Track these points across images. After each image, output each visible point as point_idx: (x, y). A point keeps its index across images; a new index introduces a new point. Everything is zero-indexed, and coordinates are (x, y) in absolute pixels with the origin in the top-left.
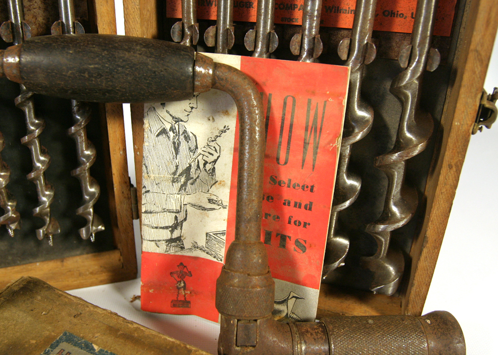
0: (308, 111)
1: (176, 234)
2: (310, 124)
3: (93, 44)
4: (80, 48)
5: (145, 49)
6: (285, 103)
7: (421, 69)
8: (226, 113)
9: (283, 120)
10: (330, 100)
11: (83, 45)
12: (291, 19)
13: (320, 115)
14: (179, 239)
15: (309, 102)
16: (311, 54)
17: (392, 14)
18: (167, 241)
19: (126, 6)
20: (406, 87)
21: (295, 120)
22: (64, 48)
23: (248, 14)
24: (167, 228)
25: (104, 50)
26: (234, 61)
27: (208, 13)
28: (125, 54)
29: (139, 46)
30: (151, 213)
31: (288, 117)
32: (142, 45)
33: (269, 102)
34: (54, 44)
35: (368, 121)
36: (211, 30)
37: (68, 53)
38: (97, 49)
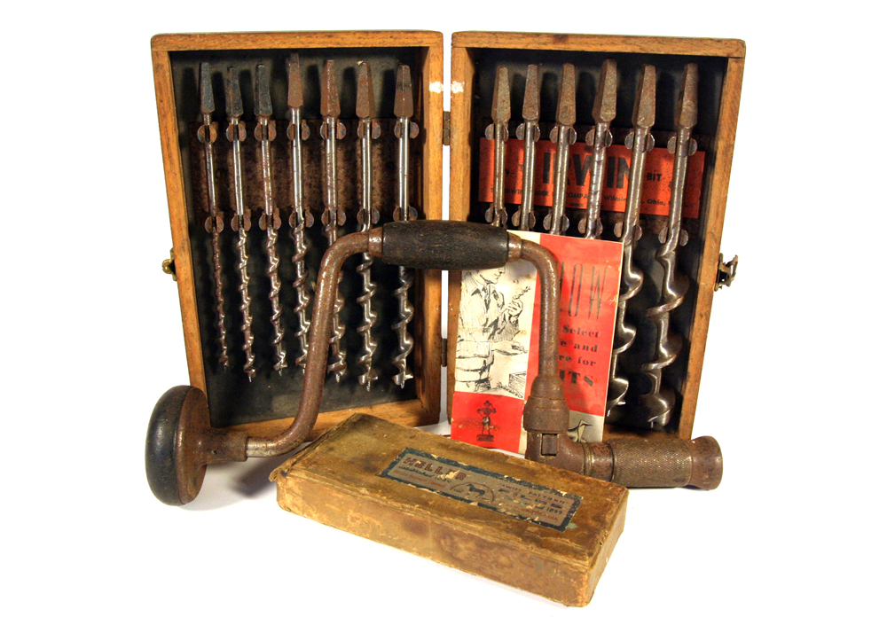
0: (593, 275)
1: (484, 376)
2: (594, 285)
4: (428, 233)
6: (575, 269)
7: (676, 244)
8: (528, 276)
9: (573, 282)
10: (609, 267)
12: (578, 205)
13: (601, 279)
14: (486, 380)
15: (594, 268)
16: (594, 232)
17: (655, 202)
18: (476, 382)
19: (451, 196)
20: (665, 256)
21: (582, 282)
22: (416, 232)
23: (544, 201)
24: (476, 370)
26: (535, 237)
27: (513, 199)
28: (460, 236)
30: (464, 358)
31: (577, 280)
33: (562, 268)
35: (639, 282)
36: (517, 215)
37: (419, 236)
38: (440, 233)
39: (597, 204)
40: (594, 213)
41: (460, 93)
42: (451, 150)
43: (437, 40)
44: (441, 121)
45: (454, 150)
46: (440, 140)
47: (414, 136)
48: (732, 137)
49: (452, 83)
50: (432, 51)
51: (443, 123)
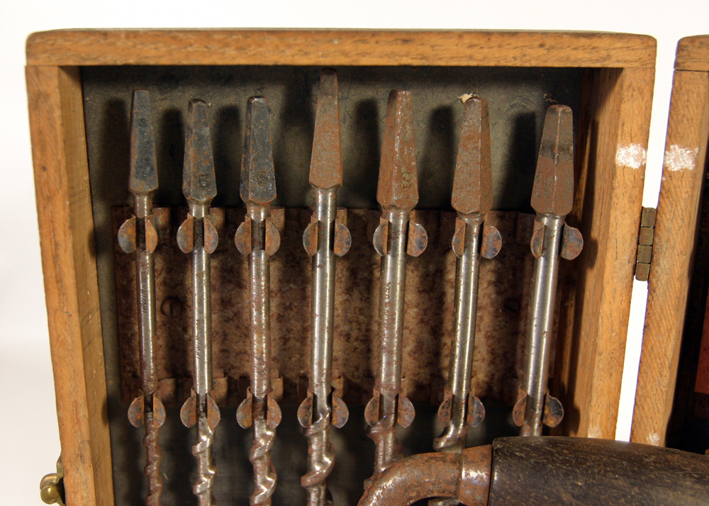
3: (615, 473)
4: (594, 478)
5: (700, 487)
11: (599, 473)
22: (567, 474)
25: (633, 485)
28: (668, 496)
29: (688, 479)
32: (693, 477)
34: (550, 466)
37: (574, 485)
38: (621, 482)
41: (686, 170)
42: (651, 290)
43: (643, 53)
44: (634, 230)
45: (659, 291)
46: (628, 268)
49: (667, 148)
50: (627, 79)
51: (639, 234)
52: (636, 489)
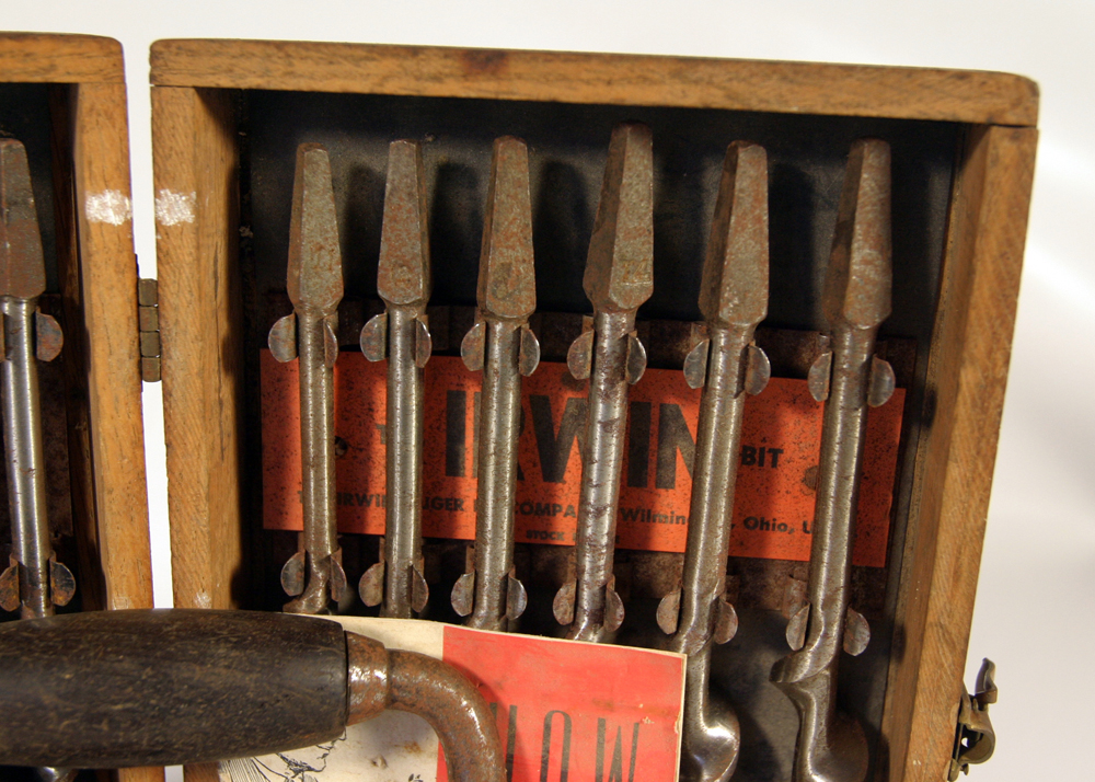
0: (600, 745)
2: (606, 772)
3: (118, 653)
4: (88, 666)
5: (238, 653)
6: (547, 727)
7: (832, 650)
8: (414, 747)
9: (545, 763)
10: (647, 721)
11: (95, 656)
12: (548, 534)
13: (626, 753)
15: (602, 724)
16: (598, 618)
17: (764, 525)
19: (175, 526)
20: (803, 683)
21: (572, 764)
22: (48, 666)
23: (452, 523)
25: (145, 666)
26: (424, 637)
27: (362, 519)
28: (194, 671)
29: (222, 645)
31: (556, 757)
32: (230, 642)
33: (511, 724)
34: (24, 659)
35: (728, 749)
36: (373, 575)
37: (60, 680)
38: (127, 665)
39: (605, 540)
40: (595, 568)
41: (184, 224)
42: (167, 395)
43: (102, 62)
44: (130, 311)
45: (177, 394)
46: (130, 367)
47: (49, 352)
48: (999, 356)
49: (157, 194)
50: (87, 100)
51: (138, 315)
52: (148, 670)
